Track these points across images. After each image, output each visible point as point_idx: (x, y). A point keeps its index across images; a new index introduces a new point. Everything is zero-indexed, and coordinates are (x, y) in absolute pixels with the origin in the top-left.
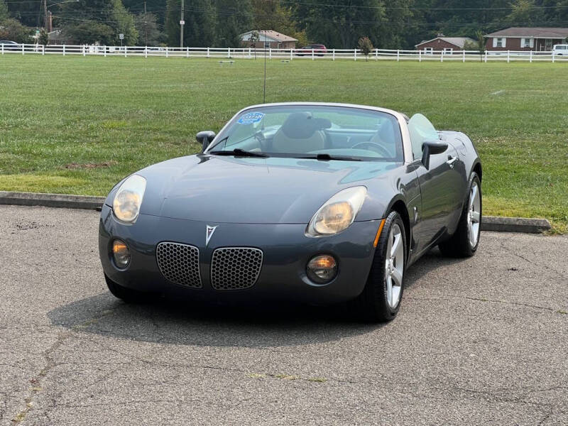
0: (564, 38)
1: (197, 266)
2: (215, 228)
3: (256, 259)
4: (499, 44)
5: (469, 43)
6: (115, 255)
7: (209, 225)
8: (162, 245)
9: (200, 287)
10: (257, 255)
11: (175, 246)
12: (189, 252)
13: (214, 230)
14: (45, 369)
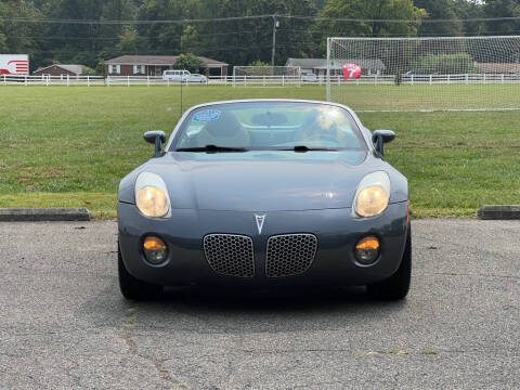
0: (172, 65)
1: (251, 255)
2: (264, 216)
4: (114, 70)
5: (86, 70)
6: (146, 252)
8: (209, 237)
9: (252, 276)
10: (311, 240)
11: (225, 237)
12: (241, 243)
13: (264, 219)
14: (157, 366)
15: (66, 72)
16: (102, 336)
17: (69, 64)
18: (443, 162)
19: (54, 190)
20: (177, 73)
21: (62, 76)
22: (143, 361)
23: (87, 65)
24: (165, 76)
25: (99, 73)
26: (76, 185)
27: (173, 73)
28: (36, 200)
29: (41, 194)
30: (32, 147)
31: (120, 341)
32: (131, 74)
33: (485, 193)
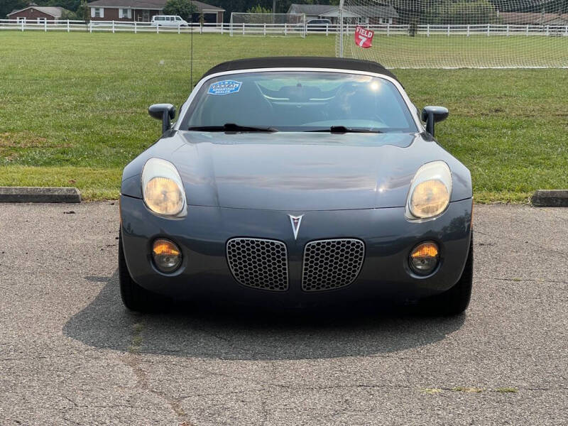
0: (161, 9)
1: (284, 264)
2: (300, 217)
3: (357, 252)
4: (97, 14)
5: (66, 13)
6: (156, 258)
7: (294, 215)
8: (234, 241)
9: (285, 289)
10: (358, 247)
11: (253, 242)
12: (273, 249)
13: (300, 220)
14: (175, 407)
15: (43, 15)
16: (103, 363)
17: (46, 6)
18: (482, 133)
19: (36, 163)
20: (168, 19)
21: (38, 20)
22: (157, 399)
23: (66, 8)
24: (155, 22)
25: (80, 17)
26: (62, 157)
27: (164, 19)
28: (16, 176)
29: (22, 168)
30: (9, 108)
31: (126, 369)
32: (117, 19)
33: (536, 174)
